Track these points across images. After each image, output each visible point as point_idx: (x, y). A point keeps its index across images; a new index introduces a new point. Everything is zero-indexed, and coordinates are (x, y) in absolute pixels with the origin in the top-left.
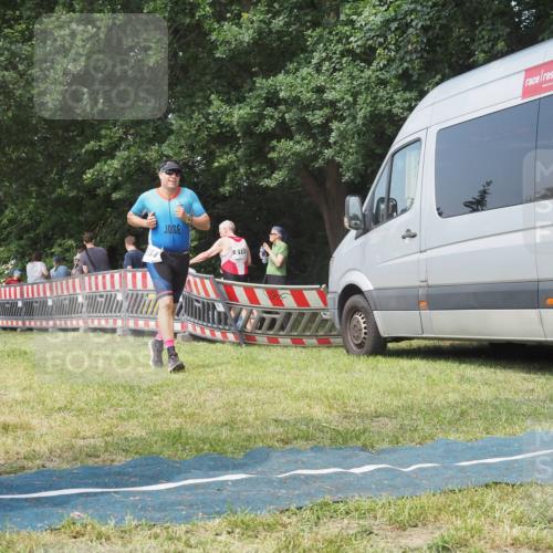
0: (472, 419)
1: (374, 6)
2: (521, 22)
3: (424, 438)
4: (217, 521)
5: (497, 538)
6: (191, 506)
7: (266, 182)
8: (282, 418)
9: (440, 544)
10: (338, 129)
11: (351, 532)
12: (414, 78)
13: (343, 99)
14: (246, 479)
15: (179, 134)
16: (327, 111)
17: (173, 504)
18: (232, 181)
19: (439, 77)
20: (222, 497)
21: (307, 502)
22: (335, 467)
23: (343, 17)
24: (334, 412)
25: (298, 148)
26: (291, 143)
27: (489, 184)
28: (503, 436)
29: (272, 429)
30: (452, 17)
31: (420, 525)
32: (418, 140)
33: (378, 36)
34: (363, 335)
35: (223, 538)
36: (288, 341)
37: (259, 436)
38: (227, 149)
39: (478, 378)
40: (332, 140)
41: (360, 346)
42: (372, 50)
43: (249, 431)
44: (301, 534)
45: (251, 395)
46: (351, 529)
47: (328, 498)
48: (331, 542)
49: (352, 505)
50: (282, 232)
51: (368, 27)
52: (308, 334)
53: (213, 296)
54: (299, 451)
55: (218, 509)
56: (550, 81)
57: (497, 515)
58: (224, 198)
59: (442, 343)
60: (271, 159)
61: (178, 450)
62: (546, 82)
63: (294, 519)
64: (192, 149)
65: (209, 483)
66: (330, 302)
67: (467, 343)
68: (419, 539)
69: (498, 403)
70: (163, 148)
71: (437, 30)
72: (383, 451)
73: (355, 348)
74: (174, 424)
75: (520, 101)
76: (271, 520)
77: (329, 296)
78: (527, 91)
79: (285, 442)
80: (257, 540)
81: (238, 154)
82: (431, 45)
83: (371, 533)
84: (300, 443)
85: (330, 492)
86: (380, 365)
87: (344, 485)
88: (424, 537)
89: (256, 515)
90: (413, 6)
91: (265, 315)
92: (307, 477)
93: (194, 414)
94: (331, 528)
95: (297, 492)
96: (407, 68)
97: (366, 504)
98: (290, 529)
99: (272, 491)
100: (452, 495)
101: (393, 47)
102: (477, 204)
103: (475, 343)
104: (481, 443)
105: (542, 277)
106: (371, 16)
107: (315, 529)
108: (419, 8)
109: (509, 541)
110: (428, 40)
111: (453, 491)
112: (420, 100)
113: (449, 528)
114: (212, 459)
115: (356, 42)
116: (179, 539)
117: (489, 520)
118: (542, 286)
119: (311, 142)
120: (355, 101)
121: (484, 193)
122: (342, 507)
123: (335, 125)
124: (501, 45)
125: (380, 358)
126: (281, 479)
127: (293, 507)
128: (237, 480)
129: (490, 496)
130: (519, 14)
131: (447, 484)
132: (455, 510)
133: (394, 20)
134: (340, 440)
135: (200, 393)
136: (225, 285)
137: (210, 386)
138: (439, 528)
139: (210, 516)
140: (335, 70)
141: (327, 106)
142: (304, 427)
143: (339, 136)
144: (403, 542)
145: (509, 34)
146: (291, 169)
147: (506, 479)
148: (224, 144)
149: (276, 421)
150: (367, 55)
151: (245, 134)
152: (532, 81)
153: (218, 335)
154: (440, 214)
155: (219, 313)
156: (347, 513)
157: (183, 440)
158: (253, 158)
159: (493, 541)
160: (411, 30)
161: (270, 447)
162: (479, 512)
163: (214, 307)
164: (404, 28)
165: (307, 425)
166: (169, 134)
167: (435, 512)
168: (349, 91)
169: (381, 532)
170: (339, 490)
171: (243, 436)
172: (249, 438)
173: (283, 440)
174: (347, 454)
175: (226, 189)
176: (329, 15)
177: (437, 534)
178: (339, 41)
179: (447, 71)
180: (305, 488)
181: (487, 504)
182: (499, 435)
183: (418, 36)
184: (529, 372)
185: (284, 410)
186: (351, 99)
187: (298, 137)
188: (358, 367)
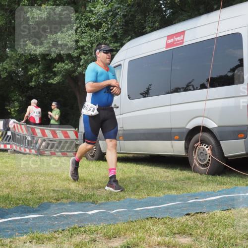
0: (141, 189)
1: (102, 4)
2: (166, 15)
3: (120, 198)
4: (25, 236)
5: (151, 242)
6: (13, 230)
7: (51, 81)
8: (57, 189)
9: (126, 245)
10: (84, 59)
11: (86, 241)
12: (119, 37)
13: (86, 45)
14: (39, 217)
15: (11, 58)
16: (80, 50)
17: (4, 229)
18: (35, 80)
19: (130, 37)
20: (27, 225)
21: (67, 227)
22: (80, 211)
23: (88, 9)
24: (80, 186)
25: (66, 67)
26: (64, 64)
27: (150, 85)
28: (155, 197)
29: (52, 194)
30: (136, 11)
31: (117, 237)
32: (120, 65)
33: (103, 18)
34: (94, 152)
35: (28, 244)
36: (60, 154)
37: (45, 197)
38: (34, 66)
39: (145, 171)
40: (81, 64)
41: (93, 156)
42: (101, 24)
43: (41, 195)
44: (64, 242)
45: (42, 178)
46: (87, 239)
47: (76, 225)
48: (77, 245)
49: (87, 228)
50: (57, 104)
51: (99, 13)
52: (69, 151)
53: (25, 132)
54: (64, 204)
55: (25, 231)
56: (178, 41)
57: (151, 232)
58: (31, 88)
59: (129, 155)
60: (54, 71)
61: (7, 204)
62: (176, 41)
63: (61, 235)
64: (17, 65)
65: (22, 219)
66: (79, 136)
67: (140, 155)
68: (117, 243)
69: (153, 182)
70: (4, 64)
71: (129, 17)
72: (102, 204)
73: (90, 157)
74: (6, 192)
75: (164, 49)
76: (50, 236)
77: (79, 134)
78: (168, 45)
79: (57, 200)
80: (43, 245)
81: (39, 68)
82: (127, 23)
83: (95, 241)
84: (64, 201)
85: (77, 223)
86: (101, 165)
87: (84, 219)
88: (119, 242)
89: (43, 234)
90: (119, 5)
91: (50, 142)
92: (67, 215)
93: (15, 187)
94: (77, 239)
95: (62, 223)
96: (116, 33)
97: (93, 228)
98: (58, 240)
99: (51, 223)
100: (132, 223)
101: (110, 23)
102: (146, 94)
103: (143, 156)
104: (145, 200)
105: (173, 126)
106: (100, 9)
107: (70, 239)
108: (122, 6)
109: (156, 243)
110: (125, 21)
111: (132, 221)
112: (121, 47)
113: (130, 238)
114: (23, 208)
115: (93, 20)
116: (7, 245)
117: (148, 234)
118: (173, 131)
119: (72, 64)
120: (92, 46)
121: (148, 89)
122: (83, 229)
123: (83, 57)
124: (157, 24)
125: (101, 162)
126: (55, 217)
127: (60, 230)
128: (34, 218)
129: (149, 224)
130: (165, 11)
131: (130, 218)
132: (133, 230)
133: (111, 11)
134: (83, 199)
135: (18, 177)
136: (31, 128)
137: (23, 174)
138: (126, 238)
139: (22, 234)
140: (83, 33)
141: (79, 48)
142: (66, 193)
143: (84, 62)
144: (110, 245)
145: (160, 20)
146: (63, 76)
147: (156, 216)
148: (32, 63)
149: (53, 190)
150: (98, 26)
151: (42, 59)
152: (170, 41)
153: (28, 151)
154: (129, 98)
155: (28, 141)
156: (85, 232)
157: (10, 199)
158: (46, 70)
159: (150, 243)
160: (118, 16)
161: (50, 202)
162: (144, 231)
163: (26, 138)
164: (115, 15)
165: (68, 192)
166: (7, 58)
167: (124, 231)
168: (89, 42)
169: (100, 240)
170: (81, 222)
171: (38, 198)
172: (40, 198)
173: (56, 199)
174: (85, 205)
175: (33, 84)
176: (81, 7)
177: (125, 241)
178: (86, 19)
179: (133, 35)
180: (66, 221)
181: (147, 227)
182: (153, 196)
183: (121, 18)
184: (167, 168)
185: (57, 185)
186: (90, 45)
187: (66, 62)
188: (91, 166)
